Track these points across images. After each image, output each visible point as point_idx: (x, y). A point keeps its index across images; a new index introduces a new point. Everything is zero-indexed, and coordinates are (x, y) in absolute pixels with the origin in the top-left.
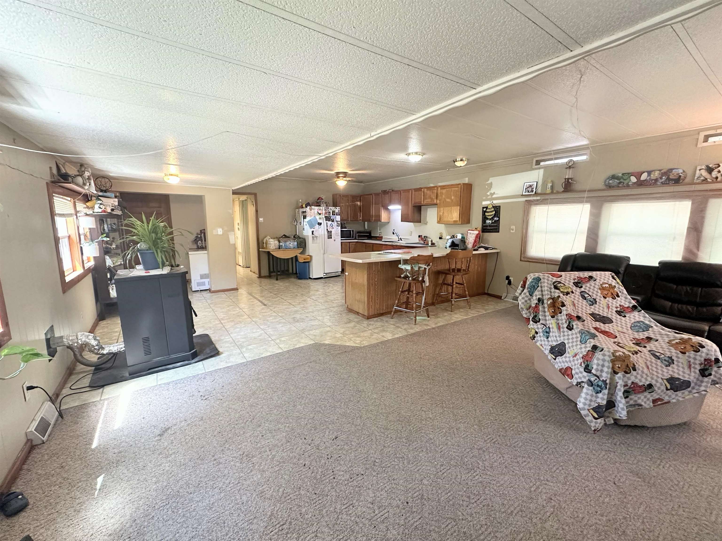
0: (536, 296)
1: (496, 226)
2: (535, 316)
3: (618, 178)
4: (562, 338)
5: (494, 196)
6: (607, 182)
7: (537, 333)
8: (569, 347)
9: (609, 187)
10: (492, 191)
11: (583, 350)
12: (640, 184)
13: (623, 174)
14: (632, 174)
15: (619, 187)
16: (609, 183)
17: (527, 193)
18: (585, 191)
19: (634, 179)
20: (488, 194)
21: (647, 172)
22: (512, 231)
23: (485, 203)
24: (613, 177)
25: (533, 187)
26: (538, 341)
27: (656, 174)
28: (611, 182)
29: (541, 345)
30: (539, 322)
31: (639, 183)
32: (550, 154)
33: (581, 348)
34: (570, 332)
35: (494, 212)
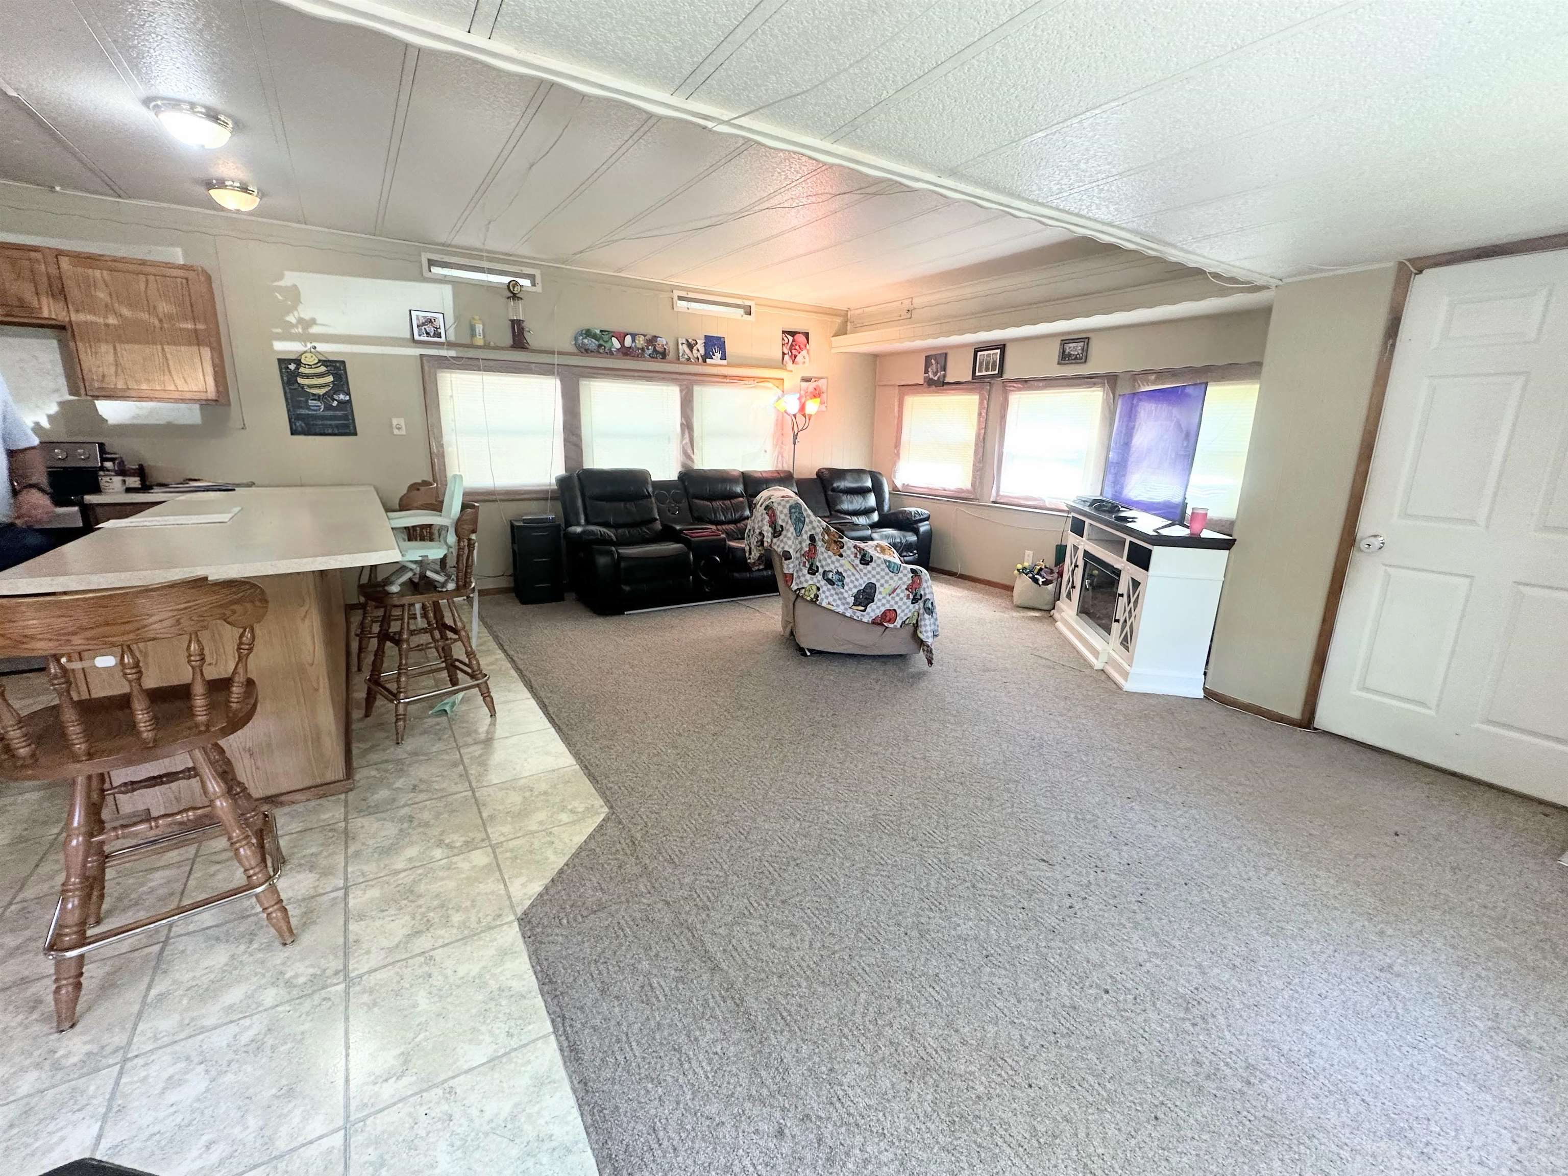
0: (806, 532)
1: (345, 417)
2: (811, 565)
3: (594, 336)
4: (865, 579)
5: (314, 330)
6: (580, 342)
7: (818, 589)
8: (882, 585)
9: (585, 351)
10: (305, 312)
11: (905, 579)
12: (626, 352)
13: (601, 331)
14: (613, 334)
15: (599, 352)
16: (583, 343)
17: (424, 338)
18: (553, 353)
19: (616, 344)
20: (292, 319)
21: (631, 334)
22: (396, 432)
23: (287, 347)
24: (588, 333)
25: (436, 324)
26: (822, 599)
27: (641, 342)
28: (586, 341)
29: (829, 604)
30: (817, 571)
31: (623, 350)
32: (481, 258)
33: (901, 579)
34: (869, 568)
35: (330, 379)
